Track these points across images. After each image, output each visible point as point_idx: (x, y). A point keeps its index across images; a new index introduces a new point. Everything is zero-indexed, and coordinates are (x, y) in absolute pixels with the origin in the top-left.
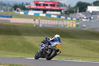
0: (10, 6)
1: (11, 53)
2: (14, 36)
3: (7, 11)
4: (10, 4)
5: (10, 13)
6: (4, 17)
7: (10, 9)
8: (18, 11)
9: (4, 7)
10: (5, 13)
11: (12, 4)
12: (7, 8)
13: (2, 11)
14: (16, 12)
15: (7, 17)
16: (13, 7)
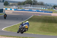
0: (51, 6)
1: (51, 33)
2: (54, 24)
3: (50, 9)
4: (52, 5)
5: (51, 10)
6: (48, 12)
7: (51, 8)
8: (56, 9)
9: (48, 7)
10: (49, 10)
11: (53, 5)
12: (50, 7)
13: (47, 9)
14: (55, 10)
15: (50, 12)
16: (53, 7)
